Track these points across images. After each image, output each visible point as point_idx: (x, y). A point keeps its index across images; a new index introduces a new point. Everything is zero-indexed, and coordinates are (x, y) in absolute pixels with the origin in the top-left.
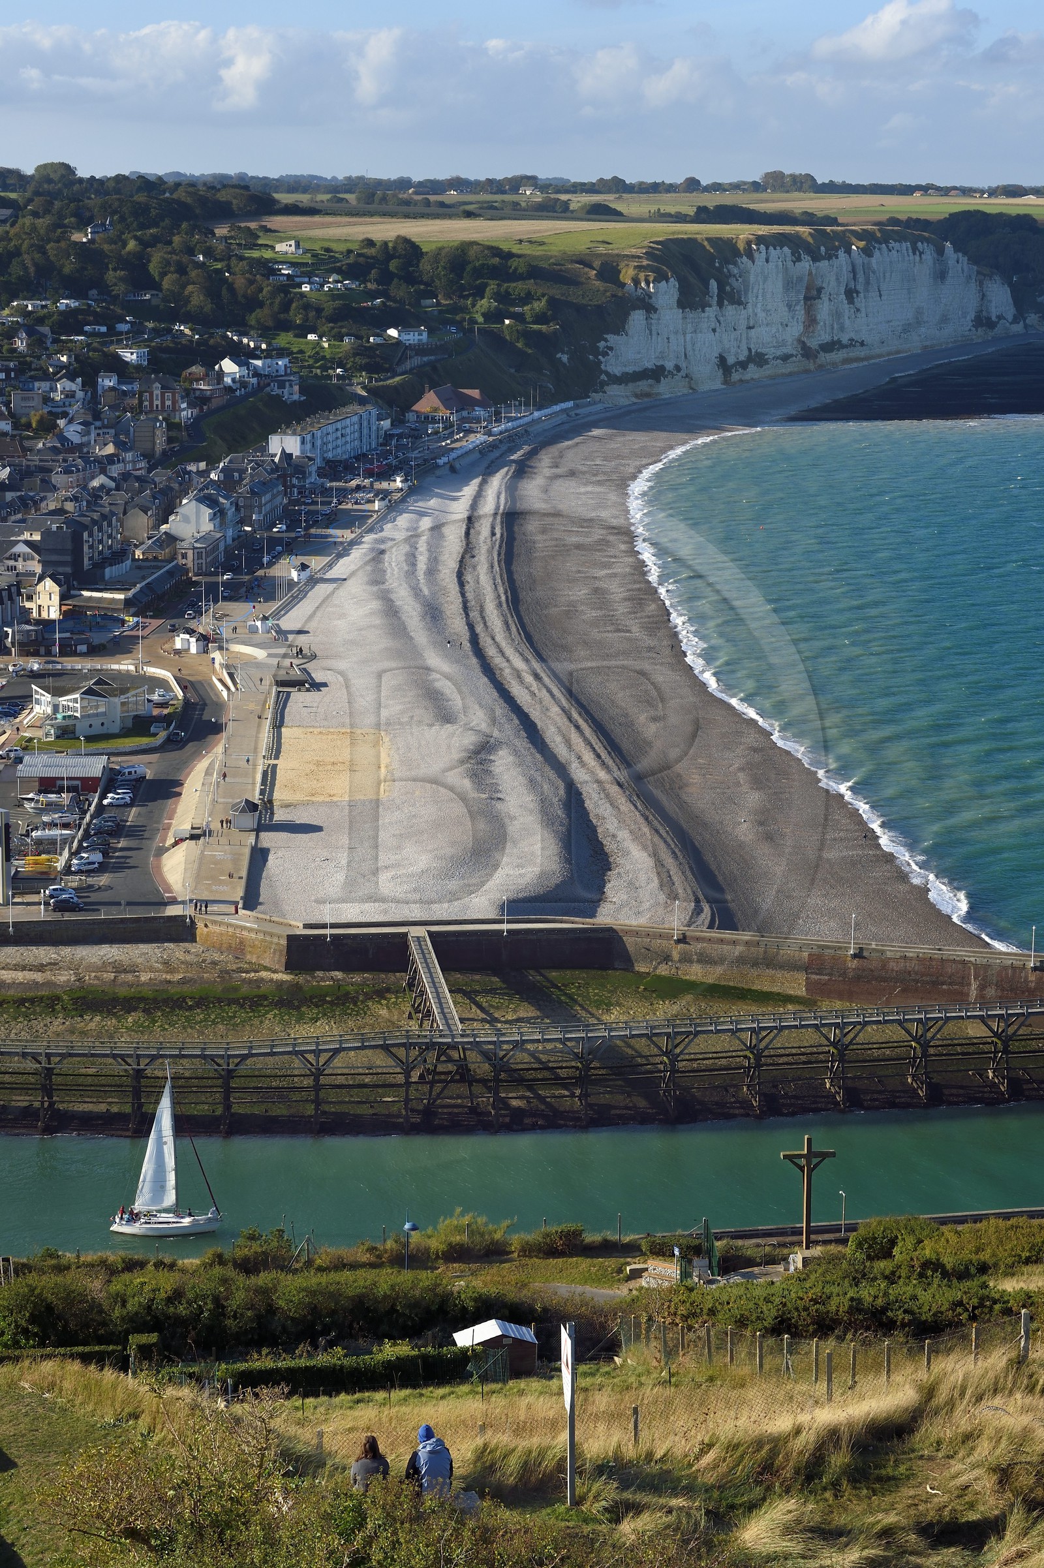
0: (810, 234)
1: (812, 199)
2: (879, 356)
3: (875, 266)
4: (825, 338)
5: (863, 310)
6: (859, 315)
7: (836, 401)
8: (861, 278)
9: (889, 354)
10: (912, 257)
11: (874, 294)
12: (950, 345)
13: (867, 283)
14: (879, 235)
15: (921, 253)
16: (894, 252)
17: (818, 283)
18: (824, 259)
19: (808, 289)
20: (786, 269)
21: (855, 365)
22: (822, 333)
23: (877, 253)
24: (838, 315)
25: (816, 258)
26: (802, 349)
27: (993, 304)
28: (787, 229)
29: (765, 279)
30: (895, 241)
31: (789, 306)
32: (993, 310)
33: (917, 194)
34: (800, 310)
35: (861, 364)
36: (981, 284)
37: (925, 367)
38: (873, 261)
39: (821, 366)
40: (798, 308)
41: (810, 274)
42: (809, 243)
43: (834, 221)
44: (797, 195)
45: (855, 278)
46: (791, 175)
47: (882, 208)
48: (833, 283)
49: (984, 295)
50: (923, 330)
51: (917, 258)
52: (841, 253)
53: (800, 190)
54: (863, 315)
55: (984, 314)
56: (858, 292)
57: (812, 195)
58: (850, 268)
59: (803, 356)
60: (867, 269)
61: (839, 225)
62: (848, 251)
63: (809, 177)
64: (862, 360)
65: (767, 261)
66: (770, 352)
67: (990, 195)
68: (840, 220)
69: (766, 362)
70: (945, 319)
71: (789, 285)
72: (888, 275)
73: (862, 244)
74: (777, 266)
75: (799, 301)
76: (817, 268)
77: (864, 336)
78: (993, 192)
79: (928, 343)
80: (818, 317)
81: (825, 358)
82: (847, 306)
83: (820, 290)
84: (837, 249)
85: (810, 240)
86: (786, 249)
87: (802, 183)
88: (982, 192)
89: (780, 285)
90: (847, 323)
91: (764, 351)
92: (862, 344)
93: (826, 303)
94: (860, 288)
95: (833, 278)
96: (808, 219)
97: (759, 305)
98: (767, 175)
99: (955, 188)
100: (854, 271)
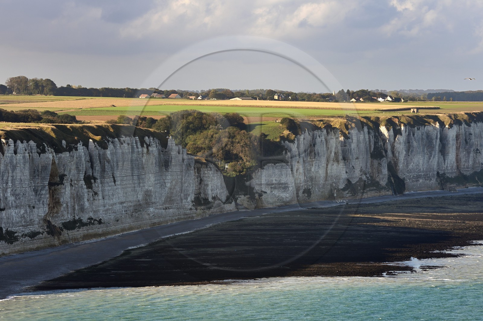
0: (52, 129)
1: (52, 101)
2: (115, 232)
3: (109, 156)
4: (68, 217)
5: (100, 193)
6: (96, 197)
7: (78, 271)
8: (98, 167)
9: (123, 230)
10: (140, 150)
11: (109, 180)
12: (175, 222)
13: (103, 170)
14: (112, 130)
15: (148, 146)
16: (125, 145)
17: (61, 171)
18: (65, 150)
19: (52, 176)
20: (32, 160)
21: (94, 240)
22: (65, 213)
23: (111, 146)
24: (77, 197)
25: (58, 150)
26: (48, 227)
27: (210, 187)
28: (33, 126)
29: (14, 168)
30: (126, 136)
31: (36, 191)
32: (210, 192)
33: (143, 97)
34: (45, 193)
35: (99, 239)
36: (199, 170)
37: (154, 241)
38: (108, 152)
39: (64, 242)
40: (44, 192)
41: (54, 163)
42: (52, 137)
43: (73, 119)
44: (39, 97)
45: (92, 167)
46: (33, 80)
47: (113, 108)
48: (74, 172)
49: (201, 180)
50: (151, 209)
51: (145, 150)
52: (80, 146)
53: (42, 92)
54: (100, 197)
55: (202, 195)
56: (95, 179)
57: (53, 97)
58: (88, 158)
59: (48, 233)
60: (103, 159)
61: (77, 122)
62: (86, 144)
63: (50, 83)
64: (100, 235)
65: (15, 152)
66: (19, 230)
67: (203, 98)
68: (78, 118)
69: (16, 239)
70: (170, 200)
71: (35, 173)
72: (120, 164)
73: (98, 138)
74: (24, 157)
75: (44, 187)
76: (60, 158)
77: (101, 215)
78: (206, 96)
79: (156, 220)
80: (62, 200)
81: (67, 234)
82: (86, 190)
83: (62, 177)
84: (77, 142)
85: (53, 135)
86: (32, 143)
87: (43, 87)
88: (197, 95)
89: (27, 172)
90: (87, 204)
91: (14, 229)
92: (100, 222)
93: (68, 189)
94: (97, 175)
95: (74, 167)
96: (50, 117)
97: (9, 190)
98: (12, 80)
99: (174, 92)
100: (91, 161)
